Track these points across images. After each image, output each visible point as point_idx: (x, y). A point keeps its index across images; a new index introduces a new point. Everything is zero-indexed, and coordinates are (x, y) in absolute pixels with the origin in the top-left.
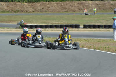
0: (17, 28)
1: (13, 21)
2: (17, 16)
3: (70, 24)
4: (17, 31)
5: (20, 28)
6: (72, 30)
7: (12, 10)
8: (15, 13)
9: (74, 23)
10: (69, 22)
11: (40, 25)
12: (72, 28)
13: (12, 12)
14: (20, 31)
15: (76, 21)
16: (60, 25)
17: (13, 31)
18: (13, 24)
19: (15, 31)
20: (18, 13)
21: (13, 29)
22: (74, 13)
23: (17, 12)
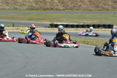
0: (46, 27)
1: (42, 19)
2: (46, 14)
3: (103, 24)
4: (46, 30)
5: (49, 27)
6: (105, 31)
7: (41, 8)
8: (44, 11)
9: (107, 23)
10: (102, 22)
11: (71, 24)
12: (106, 28)
13: (41, 10)
14: (49, 30)
15: (110, 20)
16: (92, 24)
17: (42, 30)
18: (43, 22)
19: (44, 30)
20: (48, 11)
21: (42, 28)
22: (108, 12)
23: (46, 10)
